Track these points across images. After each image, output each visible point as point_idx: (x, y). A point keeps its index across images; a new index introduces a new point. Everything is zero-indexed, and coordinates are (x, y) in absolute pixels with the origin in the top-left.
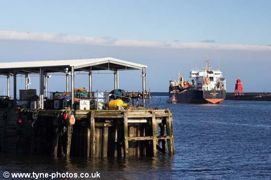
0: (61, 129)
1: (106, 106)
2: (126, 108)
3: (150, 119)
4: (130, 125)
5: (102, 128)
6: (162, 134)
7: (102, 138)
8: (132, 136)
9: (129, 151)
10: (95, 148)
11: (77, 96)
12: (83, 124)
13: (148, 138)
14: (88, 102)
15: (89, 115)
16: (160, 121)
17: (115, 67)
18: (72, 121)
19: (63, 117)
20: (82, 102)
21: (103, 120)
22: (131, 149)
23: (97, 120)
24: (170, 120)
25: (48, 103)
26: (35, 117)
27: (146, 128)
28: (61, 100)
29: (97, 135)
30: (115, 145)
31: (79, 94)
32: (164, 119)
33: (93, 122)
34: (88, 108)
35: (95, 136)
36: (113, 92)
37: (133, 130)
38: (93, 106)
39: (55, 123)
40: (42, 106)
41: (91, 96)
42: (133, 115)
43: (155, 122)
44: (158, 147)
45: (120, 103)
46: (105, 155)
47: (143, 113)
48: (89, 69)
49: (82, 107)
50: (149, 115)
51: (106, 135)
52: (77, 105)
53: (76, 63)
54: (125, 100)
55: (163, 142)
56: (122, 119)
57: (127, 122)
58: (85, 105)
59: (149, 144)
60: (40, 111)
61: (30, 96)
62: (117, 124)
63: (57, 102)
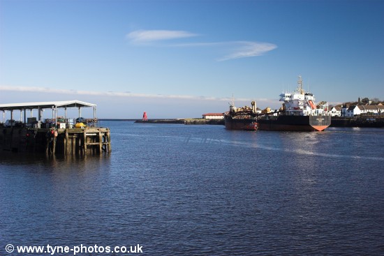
0: (50, 139)
1: (74, 126)
2: (85, 127)
3: (98, 133)
4: (87, 136)
5: (72, 138)
6: (105, 141)
7: (72, 143)
8: (88, 143)
9: (86, 150)
10: (69, 149)
11: (58, 121)
12: (62, 136)
13: (97, 143)
14: (64, 124)
15: (65, 131)
16: (103, 134)
17: (79, 106)
18: (56, 134)
19: (51, 133)
20: (61, 124)
21: (73, 134)
22: (89, 150)
23: (69, 134)
24: (108, 134)
25: (43, 125)
26: (36, 132)
27: (96, 138)
28: (50, 123)
29: (70, 142)
30: (79, 148)
31: (60, 120)
32: (106, 133)
33: (67, 135)
34: (65, 128)
35: (68, 142)
36: (78, 119)
37: (89, 139)
38: (67, 126)
39: (47, 136)
40: (39, 126)
41: (66, 121)
42: (89, 131)
43: (101, 135)
44: (102, 148)
45: (82, 125)
46: (74, 153)
47: (94, 130)
48: (64, 106)
49: (61, 127)
50: (97, 131)
51: (74, 142)
52: (58, 126)
53: (58, 103)
54: (85, 123)
55: (105, 145)
56: (83, 133)
57: (86, 135)
58: (63, 126)
59: (97, 147)
60: (39, 129)
61: (33, 121)
62: (81, 136)
63: (47, 124)
